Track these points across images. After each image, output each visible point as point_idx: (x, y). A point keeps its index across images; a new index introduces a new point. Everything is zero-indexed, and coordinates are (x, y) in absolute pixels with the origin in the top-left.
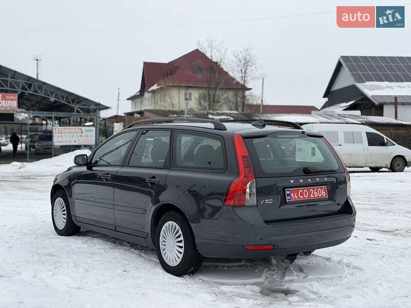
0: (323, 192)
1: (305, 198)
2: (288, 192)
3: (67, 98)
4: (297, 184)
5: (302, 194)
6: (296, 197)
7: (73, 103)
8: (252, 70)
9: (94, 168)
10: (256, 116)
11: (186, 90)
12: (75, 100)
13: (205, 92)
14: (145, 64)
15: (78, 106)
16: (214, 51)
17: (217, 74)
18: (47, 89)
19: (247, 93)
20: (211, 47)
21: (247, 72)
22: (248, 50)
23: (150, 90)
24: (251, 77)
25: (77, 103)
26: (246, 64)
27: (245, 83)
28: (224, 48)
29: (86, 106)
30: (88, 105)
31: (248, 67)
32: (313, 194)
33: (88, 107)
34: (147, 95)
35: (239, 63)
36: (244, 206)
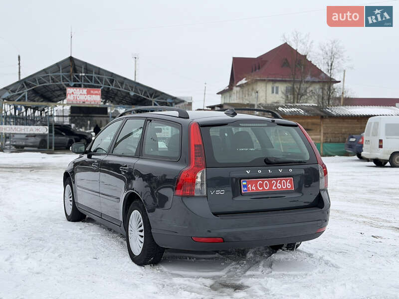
0: (288, 184)
1: (266, 190)
2: (244, 183)
3: (145, 92)
4: (254, 175)
5: (261, 185)
6: (254, 188)
7: (151, 97)
8: (338, 62)
9: (93, 157)
10: (328, 109)
11: (273, 84)
12: (153, 94)
13: (289, 85)
14: (234, 59)
15: (155, 99)
16: (300, 45)
17: (302, 67)
18: (127, 84)
19: (335, 85)
20: (296, 40)
21: (333, 64)
22: (334, 42)
23: (238, 84)
24: (338, 70)
25: (155, 97)
26: (332, 57)
27: (331, 76)
28: (310, 41)
29: (163, 99)
30: (165, 98)
31: (335, 59)
32: (276, 186)
33: (165, 101)
34: (235, 89)
35: (325, 56)
36: (193, 196)
